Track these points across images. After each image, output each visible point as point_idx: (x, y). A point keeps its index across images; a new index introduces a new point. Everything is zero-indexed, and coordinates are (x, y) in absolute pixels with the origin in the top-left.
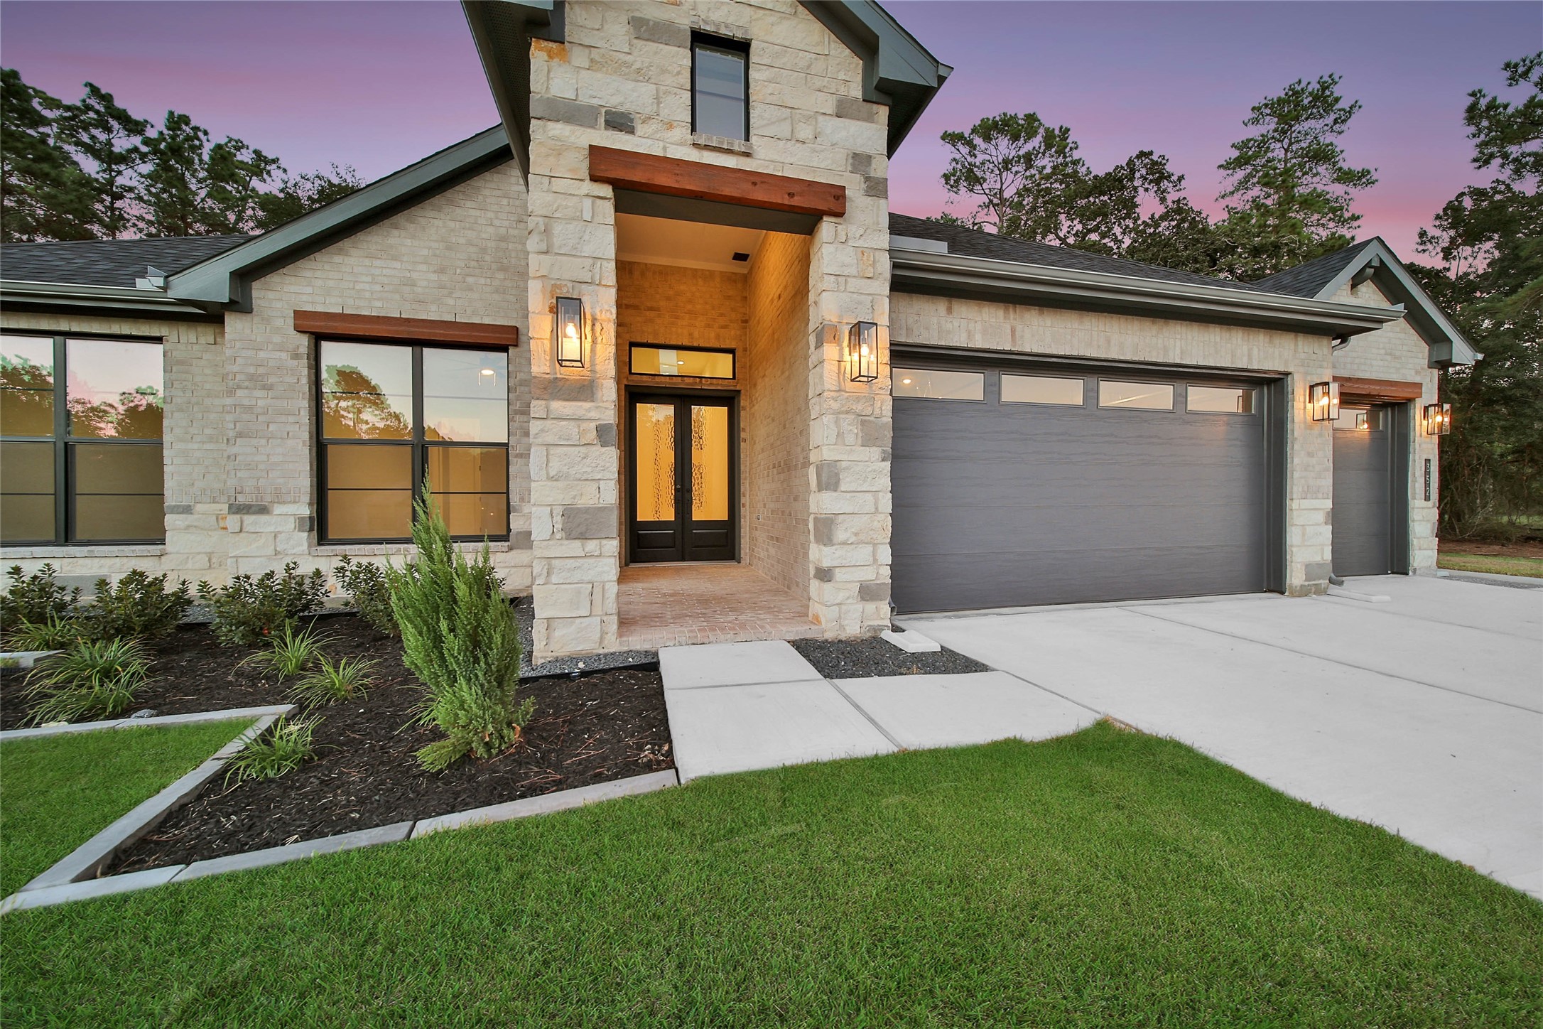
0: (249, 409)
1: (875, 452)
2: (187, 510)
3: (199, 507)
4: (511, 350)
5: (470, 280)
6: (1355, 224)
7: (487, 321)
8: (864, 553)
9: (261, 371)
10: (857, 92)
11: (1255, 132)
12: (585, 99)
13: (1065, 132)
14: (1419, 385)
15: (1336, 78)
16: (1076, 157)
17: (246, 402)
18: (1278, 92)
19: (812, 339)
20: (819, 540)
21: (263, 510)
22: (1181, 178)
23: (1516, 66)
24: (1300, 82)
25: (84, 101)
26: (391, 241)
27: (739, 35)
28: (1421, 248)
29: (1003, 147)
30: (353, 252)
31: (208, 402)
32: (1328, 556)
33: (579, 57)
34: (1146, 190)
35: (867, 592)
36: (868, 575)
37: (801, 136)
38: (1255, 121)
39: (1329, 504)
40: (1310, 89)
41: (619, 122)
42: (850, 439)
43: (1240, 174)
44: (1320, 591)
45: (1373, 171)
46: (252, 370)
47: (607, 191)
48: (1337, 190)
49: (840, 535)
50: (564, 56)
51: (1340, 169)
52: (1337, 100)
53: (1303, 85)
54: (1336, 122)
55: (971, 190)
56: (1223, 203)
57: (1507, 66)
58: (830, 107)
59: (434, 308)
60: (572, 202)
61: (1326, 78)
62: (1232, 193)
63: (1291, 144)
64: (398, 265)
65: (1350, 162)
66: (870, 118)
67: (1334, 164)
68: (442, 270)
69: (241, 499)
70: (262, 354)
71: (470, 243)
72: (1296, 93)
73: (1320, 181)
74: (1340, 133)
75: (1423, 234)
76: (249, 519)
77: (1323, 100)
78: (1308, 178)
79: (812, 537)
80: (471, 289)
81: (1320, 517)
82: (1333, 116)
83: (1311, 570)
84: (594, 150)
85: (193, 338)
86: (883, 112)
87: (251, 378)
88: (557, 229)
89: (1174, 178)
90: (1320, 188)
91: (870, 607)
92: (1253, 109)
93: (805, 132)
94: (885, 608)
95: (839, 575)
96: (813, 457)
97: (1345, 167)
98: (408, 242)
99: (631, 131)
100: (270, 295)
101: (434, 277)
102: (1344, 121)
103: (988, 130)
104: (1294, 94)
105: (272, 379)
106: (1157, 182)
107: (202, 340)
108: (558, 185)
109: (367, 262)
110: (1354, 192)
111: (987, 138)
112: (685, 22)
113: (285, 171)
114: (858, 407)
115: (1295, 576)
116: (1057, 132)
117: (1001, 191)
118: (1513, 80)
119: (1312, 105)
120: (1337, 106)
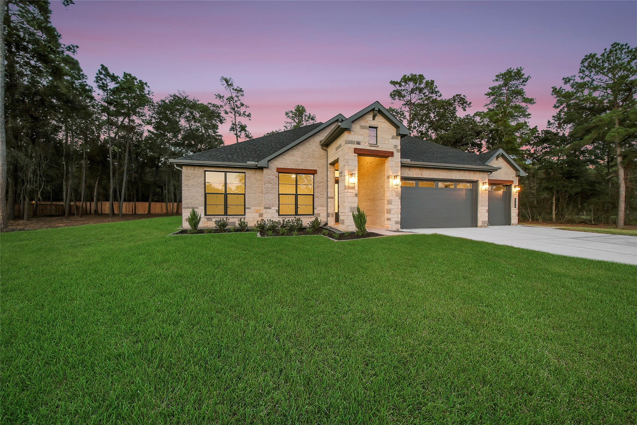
0: (268, 188)
1: (398, 198)
2: (249, 208)
3: (252, 208)
4: (315, 175)
5: (308, 160)
6: (529, 117)
7: (311, 169)
8: (395, 216)
9: (270, 180)
10: (395, 135)
11: (497, 84)
12: (353, 140)
13: (433, 82)
14: (513, 181)
15: (522, 68)
16: (436, 90)
17: (267, 186)
18: (503, 71)
19: (386, 178)
20: (387, 213)
21: (270, 208)
22: (470, 103)
23: (566, 79)
24: (511, 68)
25: (99, 70)
26: (293, 152)
27: (376, 126)
28: (548, 126)
29: (411, 85)
30: (286, 155)
31: (253, 186)
32: (487, 219)
33: (352, 133)
34: (459, 106)
35: (396, 223)
36: (396, 219)
37: (386, 143)
38: (497, 80)
39: (487, 208)
40: (514, 71)
41: (358, 143)
42: (394, 195)
43: (492, 97)
44: (485, 227)
45: (534, 99)
46: (268, 180)
47: (357, 155)
48: (523, 105)
49: (392, 212)
50: (350, 133)
51: (524, 97)
52: (523, 75)
53: (512, 69)
54: (523, 82)
55: (400, 99)
56: (487, 107)
57: (564, 79)
58: (391, 138)
59: (301, 166)
60: (351, 157)
61: (519, 68)
62: (490, 104)
63: (508, 88)
64: (294, 157)
65: (528, 95)
66: (397, 139)
67: (523, 96)
68: (302, 158)
69: (266, 206)
70: (270, 177)
71: (308, 152)
72: (510, 72)
73: (518, 101)
74: (525, 85)
75: (549, 122)
76: (268, 210)
77: (518, 74)
78: (514, 99)
79: (386, 213)
80: (308, 162)
81: (485, 211)
82: (521, 80)
83: (483, 222)
84: (355, 149)
85: (251, 172)
86: (400, 137)
87: (268, 181)
88: (349, 161)
89: (468, 103)
90: (518, 104)
91: (397, 225)
92: (496, 76)
93: (387, 142)
94: (399, 226)
95: (392, 219)
96: (386, 198)
97: (526, 97)
98: (296, 152)
99: (360, 144)
100: (272, 164)
101: (301, 159)
102: (526, 82)
103: (406, 80)
104: (509, 72)
105: (272, 182)
106: (462, 104)
107: (253, 173)
108: (350, 154)
109: (289, 157)
110: (529, 106)
111: (406, 82)
112: (368, 126)
113: (149, 87)
114: (395, 190)
115: (480, 223)
116: (430, 81)
117: (410, 100)
118: (566, 83)
119: (515, 76)
120: (523, 77)
